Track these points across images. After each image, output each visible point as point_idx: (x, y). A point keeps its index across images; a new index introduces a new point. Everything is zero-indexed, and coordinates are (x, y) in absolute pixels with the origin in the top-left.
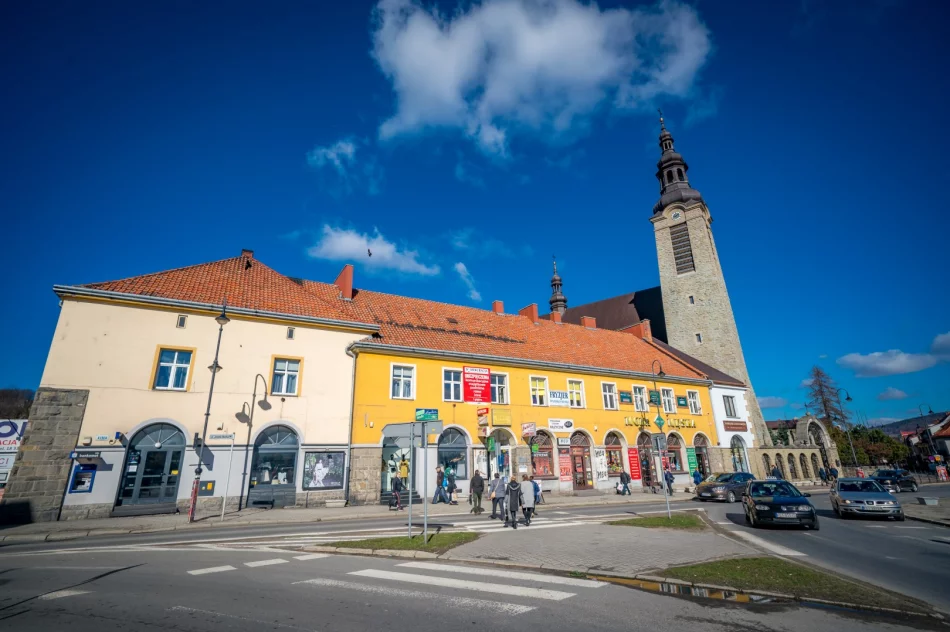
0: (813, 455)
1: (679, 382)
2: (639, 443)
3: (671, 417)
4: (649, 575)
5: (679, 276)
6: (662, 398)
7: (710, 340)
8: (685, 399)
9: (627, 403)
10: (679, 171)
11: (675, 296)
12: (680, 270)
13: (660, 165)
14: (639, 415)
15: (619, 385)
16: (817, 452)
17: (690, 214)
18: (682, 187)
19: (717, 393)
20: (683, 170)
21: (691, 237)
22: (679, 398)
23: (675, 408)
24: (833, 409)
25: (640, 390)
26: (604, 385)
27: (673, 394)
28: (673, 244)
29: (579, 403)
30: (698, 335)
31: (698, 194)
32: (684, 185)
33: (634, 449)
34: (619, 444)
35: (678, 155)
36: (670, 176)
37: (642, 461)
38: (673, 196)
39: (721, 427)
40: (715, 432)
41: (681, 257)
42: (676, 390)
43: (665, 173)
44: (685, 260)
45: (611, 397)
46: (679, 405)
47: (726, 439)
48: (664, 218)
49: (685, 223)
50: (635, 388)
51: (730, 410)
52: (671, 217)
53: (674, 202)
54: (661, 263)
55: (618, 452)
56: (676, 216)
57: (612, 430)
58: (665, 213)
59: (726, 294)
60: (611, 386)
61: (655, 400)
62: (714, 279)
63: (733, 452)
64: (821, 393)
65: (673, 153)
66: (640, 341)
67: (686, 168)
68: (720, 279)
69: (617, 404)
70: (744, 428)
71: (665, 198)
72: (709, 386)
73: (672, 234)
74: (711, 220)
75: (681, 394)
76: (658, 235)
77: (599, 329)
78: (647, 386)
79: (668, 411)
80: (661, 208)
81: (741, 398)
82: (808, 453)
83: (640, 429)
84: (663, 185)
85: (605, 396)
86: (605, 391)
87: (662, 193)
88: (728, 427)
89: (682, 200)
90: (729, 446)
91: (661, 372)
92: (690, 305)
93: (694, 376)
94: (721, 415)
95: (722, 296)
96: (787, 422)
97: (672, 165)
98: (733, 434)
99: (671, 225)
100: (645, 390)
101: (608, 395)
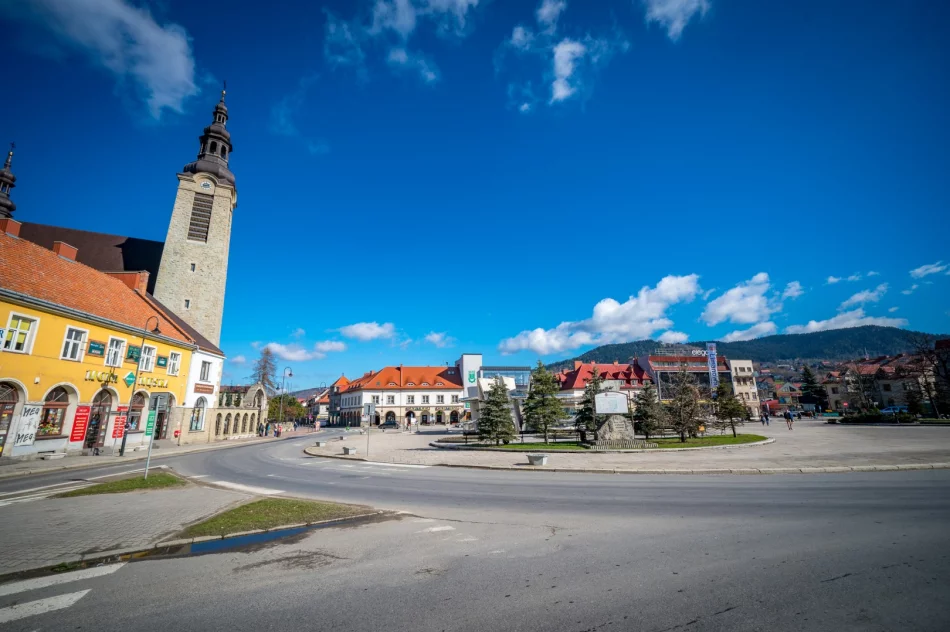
0: (253, 414)
1: (166, 342)
2: (95, 400)
3: (150, 376)
4: (169, 540)
5: (188, 241)
6: (142, 354)
7: (197, 308)
8: (166, 359)
9: (96, 355)
10: (223, 149)
11: (178, 257)
12: (191, 236)
13: (208, 131)
14: (108, 370)
15: (90, 333)
16: (256, 412)
17: (220, 191)
18: (222, 164)
19: (199, 357)
20: (227, 148)
21: (213, 212)
22: (160, 358)
23: (152, 367)
24: (268, 380)
25: (118, 343)
26: (71, 331)
27: (155, 353)
28: (194, 209)
29: (19, 346)
30: (187, 301)
31: (233, 178)
32: (224, 162)
33: (87, 408)
34: (67, 400)
35: (228, 135)
36: (214, 147)
37: (91, 421)
38: (210, 167)
39: (191, 388)
40: (183, 392)
41: (197, 225)
42: (159, 349)
43: (210, 141)
44: (199, 228)
45: (75, 346)
46: (159, 364)
47: (191, 399)
48: (193, 181)
49: (213, 196)
50: (113, 341)
51: (204, 375)
52: (200, 183)
53: (208, 172)
54: (174, 221)
55: (59, 410)
56: (206, 186)
57: (62, 384)
58: (196, 177)
59: (225, 273)
60: (79, 334)
61: (133, 355)
62: (221, 257)
63: (194, 412)
64: (264, 367)
65: (222, 126)
66: (130, 291)
67: (231, 150)
68: (225, 258)
69: (81, 354)
70: (209, 390)
71: (201, 164)
72: (194, 350)
73: (196, 199)
74: (235, 206)
75: (164, 354)
76: (180, 193)
77: (80, 264)
78: (127, 340)
79: (143, 370)
80: (194, 170)
81: (216, 363)
82: (250, 413)
83: (102, 385)
84: (204, 150)
85: (67, 344)
86: (69, 337)
87: (200, 157)
88: (198, 389)
89: (217, 175)
90: (193, 406)
91: (156, 330)
92: (190, 271)
93: (182, 339)
94: (194, 377)
95: (222, 273)
96: (232, 387)
97: (220, 139)
98: (199, 395)
99: (199, 191)
100: (125, 344)
101: (72, 342)
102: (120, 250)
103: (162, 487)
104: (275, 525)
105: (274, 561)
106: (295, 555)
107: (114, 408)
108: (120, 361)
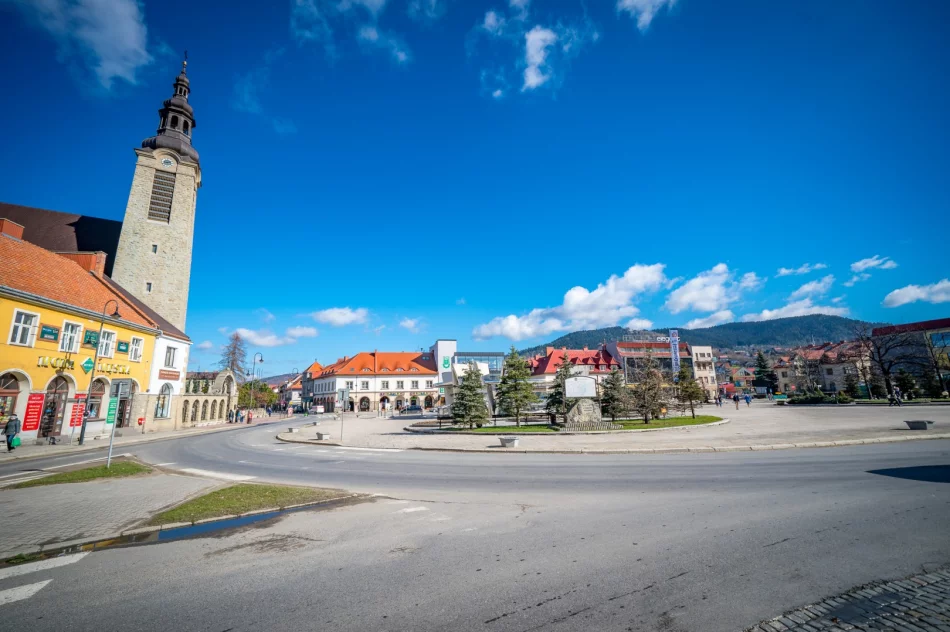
0: (223, 401)
1: (127, 327)
2: (50, 388)
3: (111, 363)
4: (136, 528)
5: (148, 221)
6: (101, 340)
7: (160, 292)
8: (127, 345)
9: (49, 340)
10: (186, 125)
11: (137, 238)
12: (151, 215)
13: (168, 104)
14: (63, 356)
15: (41, 316)
16: (226, 399)
17: (182, 169)
18: (185, 140)
19: (163, 343)
20: (190, 124)
21: (176, 190)
22: (120, 343)
23: (112, 352)
24: (237, 366)
25: (74, 327)
26: (19, 314)
27: (115, 338)
28: (154, 187)
30: (149, 284)
31: (197, 156)
32: (187, 139)
33: (41, 396)
34: (18, 388)
35: (191, 109)
36: (175, 122)
37: (46, 408)
38: (170, 142)
39: (155, 374)
40: (147, 378)
41: (158, 204)
42: (119, 334)
43: (171, 115)
44: (161, 208)
45: (25, 331)
46: (119, 350)
47: (156, 386)
48: (153, 157)
49: (175, 174)
50: (67, 325)
51: (169, 362)
52: (160, 159)
53: (169, 148)
54: (132, 199)
55: (9, 399)
56: (167, 162)
57: (12, 370)
58: (156, 153)
59: (190, 255)
60: (29, 318)
61: (91, 340)
62: (185, 238)
63: (159, 399)
64: (234, 354)
65: (183, 100)
66: (86, 273)
67: (194, 125)
68: (189, 239)
69: (32, 339)
70: (175, 377)
71: (160, 139)
72: (157, 335)
73: (156, 177)
74: (200, 185)
75: (123, 339)
76: (139, 170)
77: (27, 243)
78: (83, 325)
79: (103, 355)
80: (154, 146)
81: (182, 349)
82: (219, 400)
83: (57, 372)
84: (163, 125)
85: (16, 329)
86: (18, 320)
87: (160, 132)
88: (163, 375)
89: (179, 151)
90: (157, 393)
91: (116, 314)
92: (151, 253)
93: (144, 324)
94: (159, 363)
95: (186, 255)
96: (199, 373)
97: (181, 113)
98: (164, 382)
99: (159, 168)
100: (82, 329)
101: (21, 326)
102: (73, 229)
103: (126, 476)
104: (248, 510)
105: (246, 545)
106: (269, 538)
107: (71, 395)
108: (77, 347)
